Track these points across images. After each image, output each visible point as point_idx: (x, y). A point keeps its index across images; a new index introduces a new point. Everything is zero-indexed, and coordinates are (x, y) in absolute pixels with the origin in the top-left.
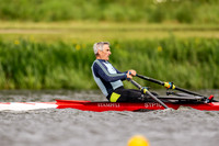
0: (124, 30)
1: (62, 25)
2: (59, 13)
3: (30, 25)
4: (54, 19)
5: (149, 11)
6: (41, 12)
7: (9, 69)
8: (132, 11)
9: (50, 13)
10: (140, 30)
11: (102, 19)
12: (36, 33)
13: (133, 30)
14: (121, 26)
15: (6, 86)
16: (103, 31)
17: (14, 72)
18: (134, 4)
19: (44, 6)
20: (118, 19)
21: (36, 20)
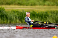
0: (50, 8)
1: (34, 7)
2: (33, 4)
3: (25, 7)
4: (32, 5)
5: (57, 3)
6: (28, 3)
7: (20, 18)
8: (52, 3)
9: (30, 4)
10: (54, 8)
11: (44, 5)
12: (27, 9)
13: (52, 8)
14: (49, 7)
15: (19, 22)
16: (45, 8)
17: (21, 19)
18: (53, 1)
19: (29, 2)
20: (49, 5)
21: (27, 6)
